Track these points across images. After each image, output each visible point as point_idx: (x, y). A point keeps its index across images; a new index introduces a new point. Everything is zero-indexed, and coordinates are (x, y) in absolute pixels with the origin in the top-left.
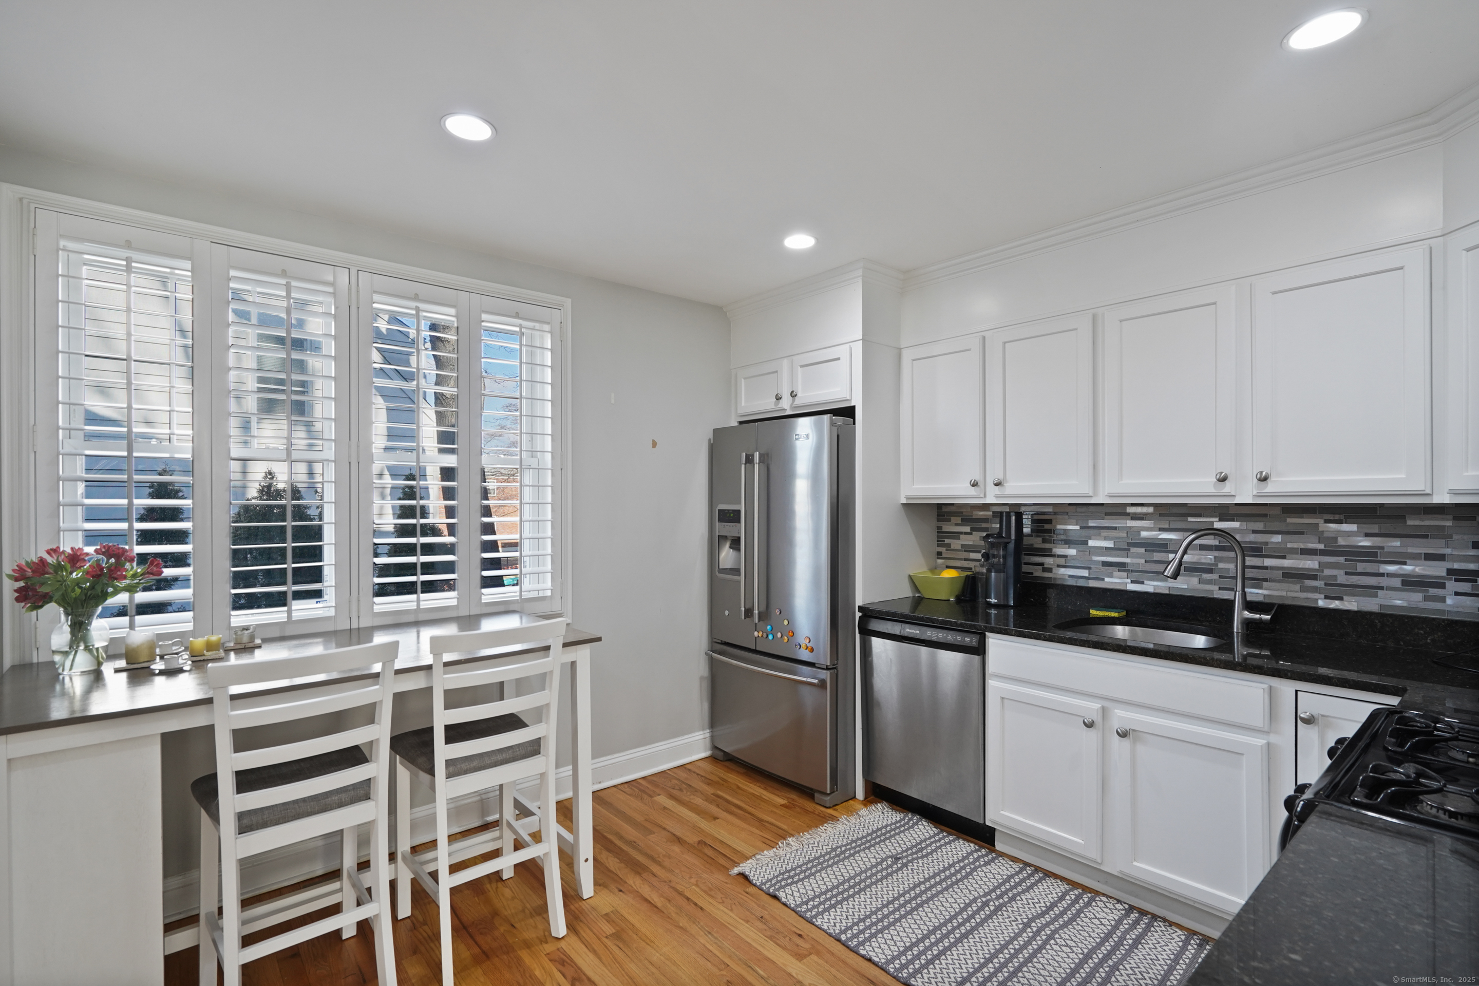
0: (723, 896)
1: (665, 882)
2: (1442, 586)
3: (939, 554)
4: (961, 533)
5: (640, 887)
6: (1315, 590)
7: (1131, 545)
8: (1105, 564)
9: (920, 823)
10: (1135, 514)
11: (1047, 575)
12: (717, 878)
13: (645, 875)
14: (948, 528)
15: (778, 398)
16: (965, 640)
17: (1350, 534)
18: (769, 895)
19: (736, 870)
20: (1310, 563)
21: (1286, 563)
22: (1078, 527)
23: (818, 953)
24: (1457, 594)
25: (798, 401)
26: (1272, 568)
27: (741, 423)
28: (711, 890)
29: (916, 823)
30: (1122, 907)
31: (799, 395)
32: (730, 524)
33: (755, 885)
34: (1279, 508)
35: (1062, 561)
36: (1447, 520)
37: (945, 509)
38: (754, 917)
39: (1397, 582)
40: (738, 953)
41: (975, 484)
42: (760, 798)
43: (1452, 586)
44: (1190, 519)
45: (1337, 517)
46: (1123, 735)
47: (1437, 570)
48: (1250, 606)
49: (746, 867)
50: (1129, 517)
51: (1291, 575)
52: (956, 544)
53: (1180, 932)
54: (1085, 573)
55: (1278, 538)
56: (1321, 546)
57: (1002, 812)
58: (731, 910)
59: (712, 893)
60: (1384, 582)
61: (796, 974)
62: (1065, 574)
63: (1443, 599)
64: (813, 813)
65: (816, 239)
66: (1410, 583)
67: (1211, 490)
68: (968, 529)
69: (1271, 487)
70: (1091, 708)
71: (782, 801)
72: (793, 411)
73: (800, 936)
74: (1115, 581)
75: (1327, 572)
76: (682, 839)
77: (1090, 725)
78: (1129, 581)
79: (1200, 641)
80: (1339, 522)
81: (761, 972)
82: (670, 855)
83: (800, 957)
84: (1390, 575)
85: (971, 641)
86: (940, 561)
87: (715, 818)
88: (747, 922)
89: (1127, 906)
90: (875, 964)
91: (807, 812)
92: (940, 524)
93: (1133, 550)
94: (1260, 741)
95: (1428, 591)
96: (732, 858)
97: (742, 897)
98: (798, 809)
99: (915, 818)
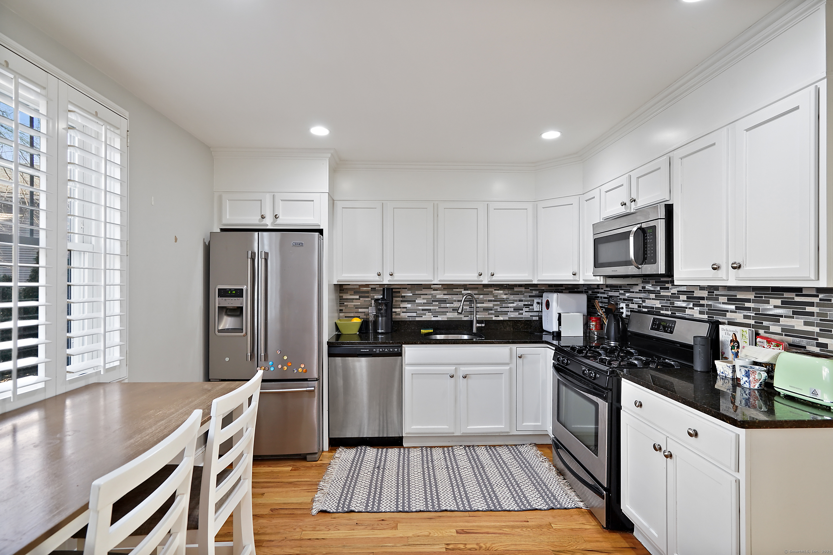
0: (325, 527)
1: (283, 540)
2: (522, 310)
3: (341, 311)
4: (354, 299)
5: (272, 552)
6: (492, 314)
7: (433, 301)
8: (423, 310)
9: (367, 449)
10: (435, 288)
11: (398, 317)
12: (308, 520)
13: (264, 544)
14: (345, 296)
15: (263, 217)
16: (394, 350)
17: (501, 294)
18: (347, 512)
19: (314, 512)
20: (490, 305)
21: (484, 305)
22: (411, 294)
23: (399, 522)
24: (526, 312)
25: (279, 221)
26: (480, 307)
27: (222, 230)
28: (315, 528)
29: (365, 449)
30: (462, 447)
31: (280, 217)
32: (235, 298)
33: (333, 513)
34: (482, 285)
35: (405, 310)
36: (523, 289)
37: (344, 287)
38: (353, 526)
39: (512, 309)
40: (369, 545)
41: (379, 275)
42: (272, 472)
43: (525, 309)
44: (454, 290)
45: (498, 288)
46: (465, 377)
47: (521, 304)
48: (478, 322)
49: (317, 507)
50: (432, 290)
51: (486, 309)
52: (351, 304)
53: (483, 447)
54: (415, 314)
55: (481, 296)
56: (493, 299)
57: (412, 427)
58: (339, 530)
59: (317, 529)
60: (509, 309)
61: (403, 535)
62: (404, 316)
63: (522, 314)
64: (312, 466)
65: (330, 132)
66: (516, 309)
67: (476, 279)
68: (357, 297)
69: (494, 278)
70: (451, 369)
71: (290, 468)
72: (273, 227)
73: (383, 520)
74: (428, 317)
75: (495, 307)
76: (258, 515)
77: (452, 377)
78: (432, 316)
79: (466, 337)
80: (498, 290)
81: (390, 545)
82: (264, 526)
83: (396, 528)
84: (511, 307)
85: (398, 350)
86: (341, 314)
87: (263, 494)
88: (354, 530)
89: (464, 446)
90: (423, 511)
91: (308, 467)
92: (341, 295)
93: (434, 303)
94: (507, 368)
95: (519, 312)
96: (302, 508)
97: (335, 521)
98: (302, 468)
99: (363, 448)
